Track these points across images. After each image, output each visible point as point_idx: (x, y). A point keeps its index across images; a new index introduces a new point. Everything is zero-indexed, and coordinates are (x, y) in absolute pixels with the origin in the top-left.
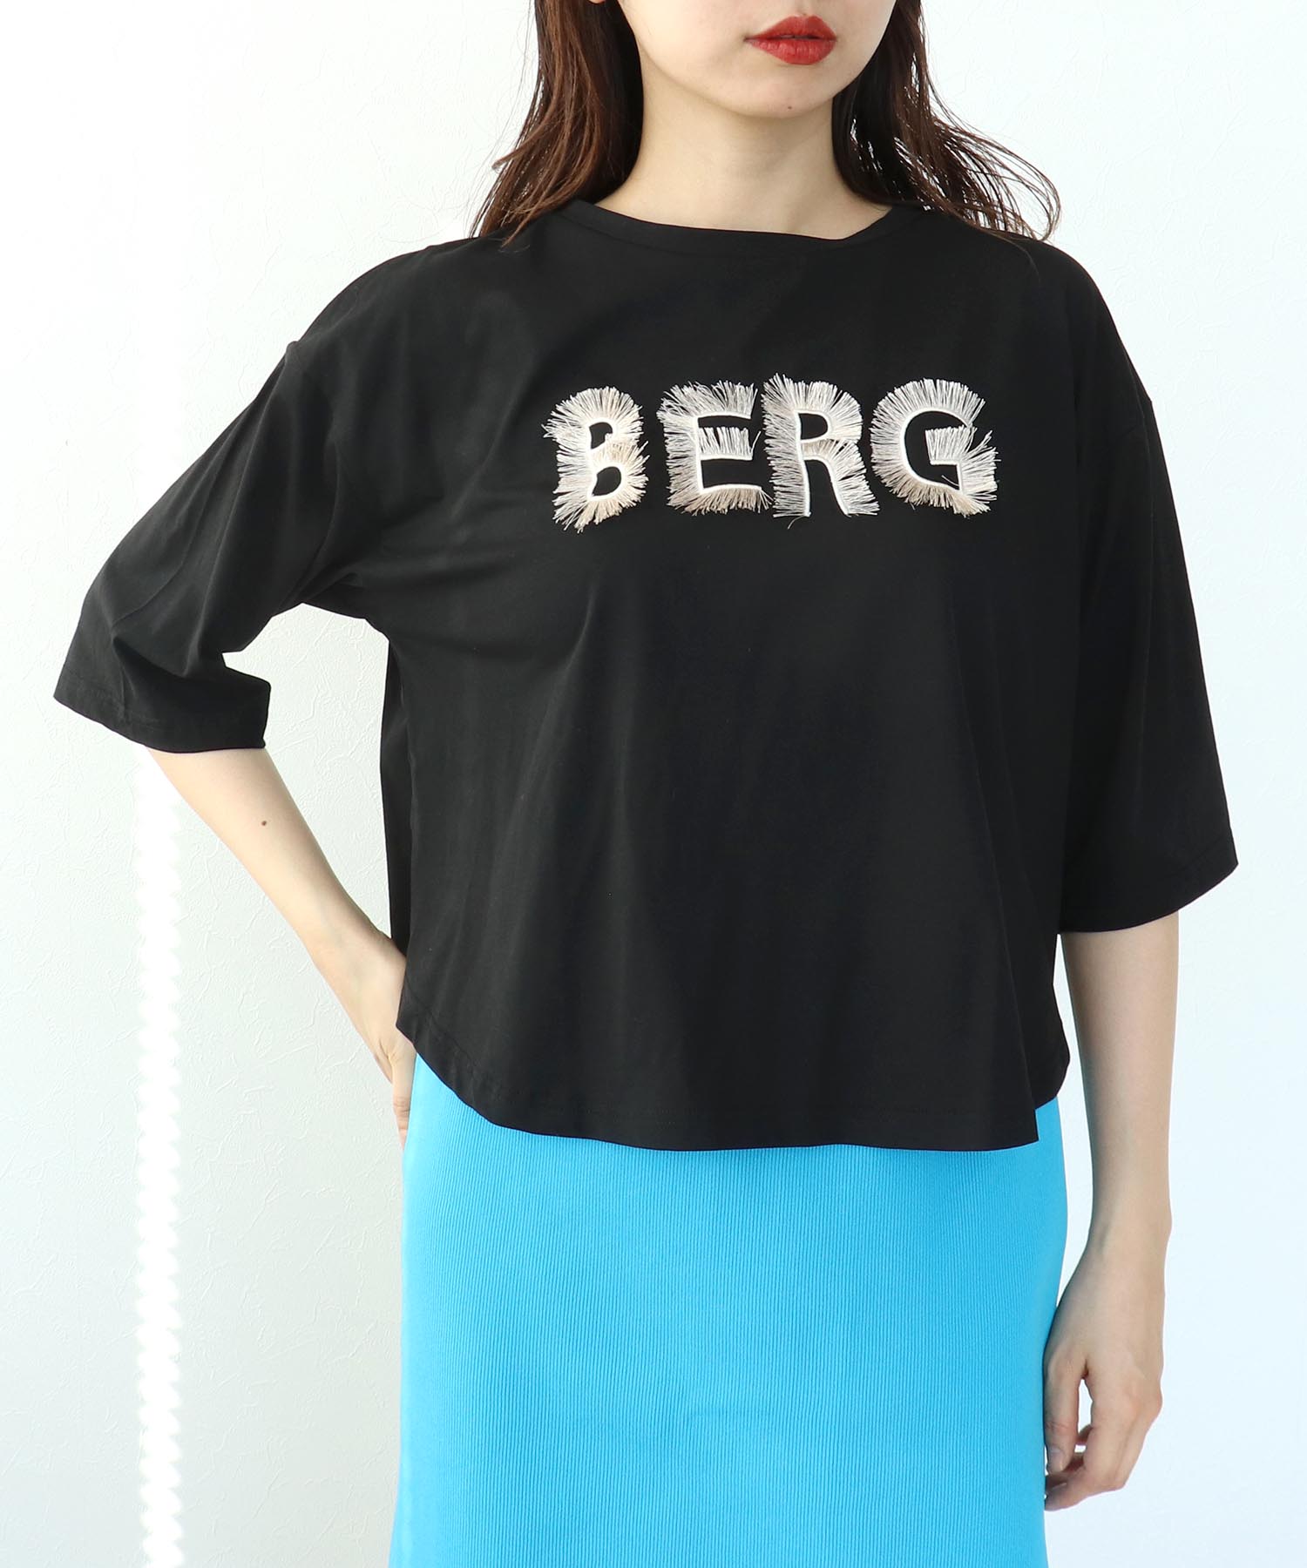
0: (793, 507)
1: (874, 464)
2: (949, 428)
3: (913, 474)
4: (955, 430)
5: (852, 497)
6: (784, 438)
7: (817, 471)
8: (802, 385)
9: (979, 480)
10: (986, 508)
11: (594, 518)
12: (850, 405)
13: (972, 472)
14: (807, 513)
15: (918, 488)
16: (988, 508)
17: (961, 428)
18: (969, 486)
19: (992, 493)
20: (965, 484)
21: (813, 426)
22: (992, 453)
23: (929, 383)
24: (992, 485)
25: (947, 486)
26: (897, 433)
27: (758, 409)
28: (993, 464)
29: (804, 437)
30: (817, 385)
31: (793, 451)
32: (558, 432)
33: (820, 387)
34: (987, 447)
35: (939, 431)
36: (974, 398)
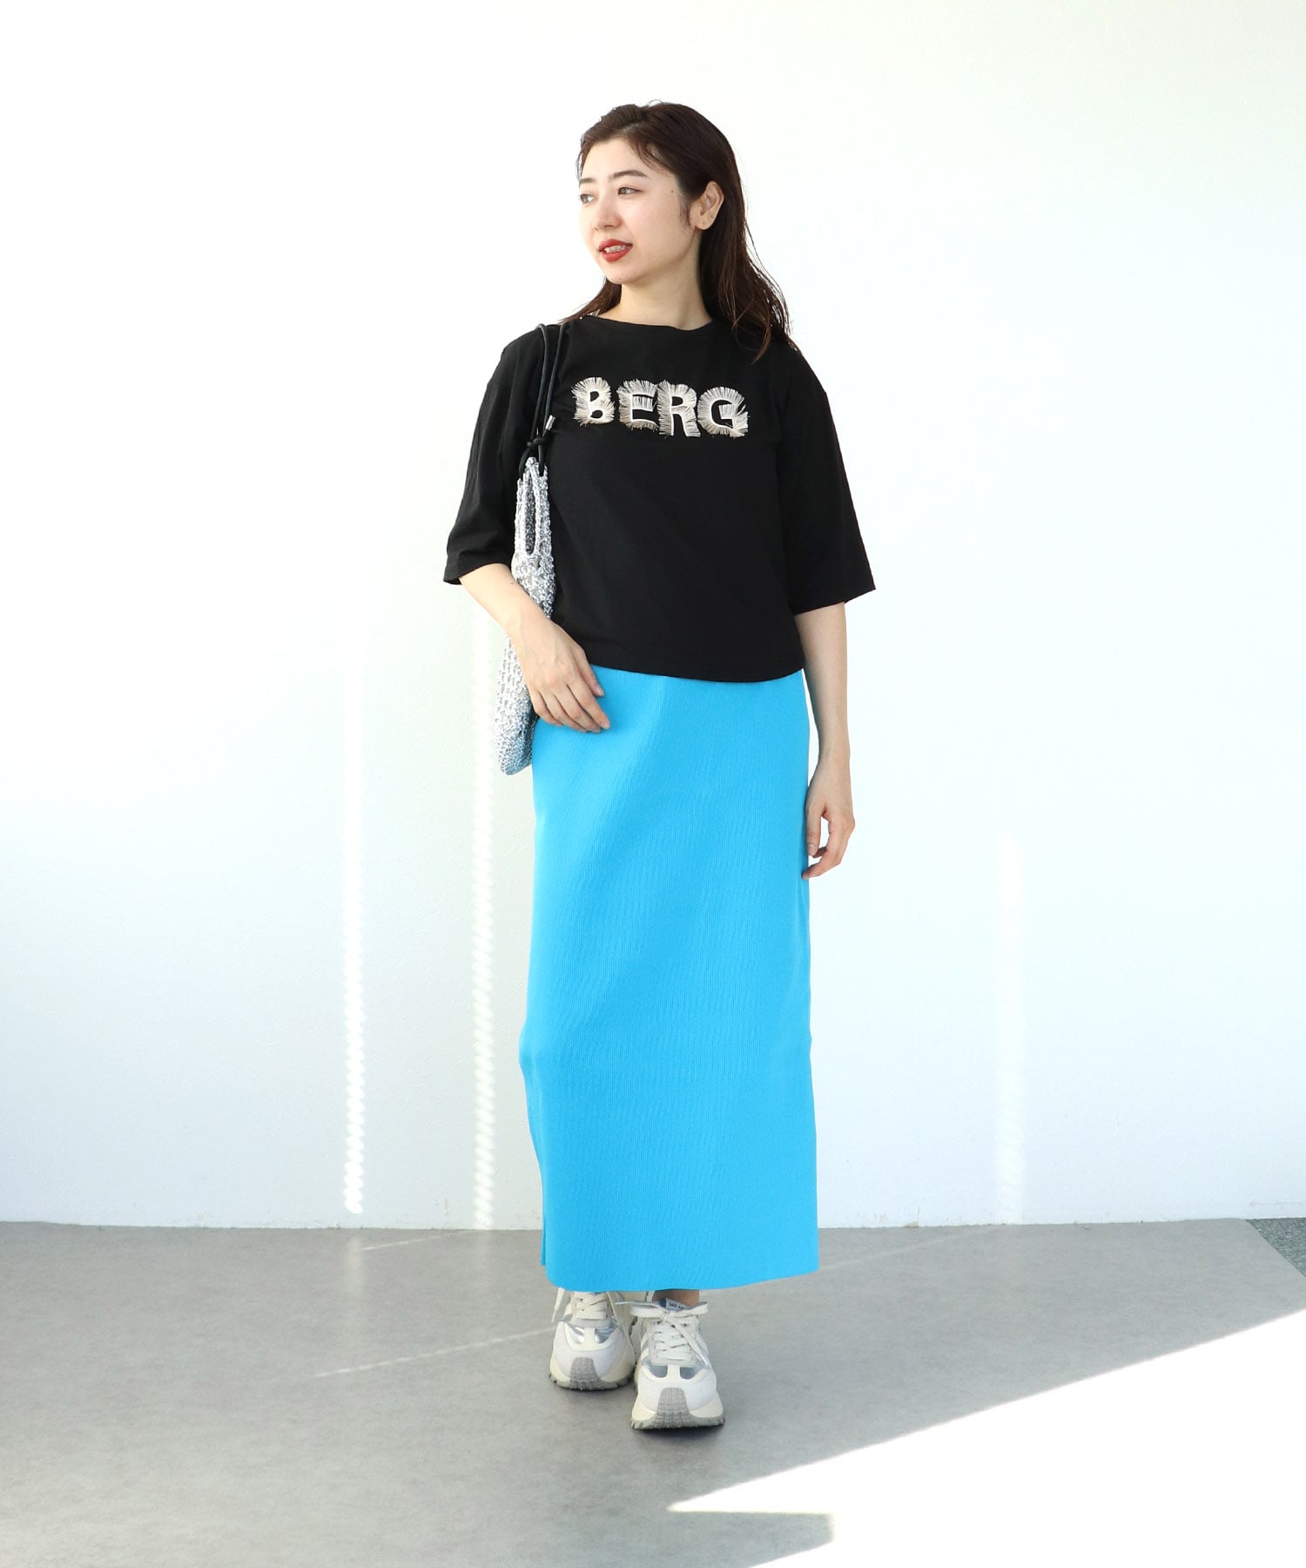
0: (667, 431)
1: (699, 418)
2: (729, 405)
3: (714, 423)
5: (690, 430)
6: (664, 405)
7: (677, 418)
8: (674, 386)
9: (741, 424)
12: (692, 393)
13: (738, 421)
14: (672, 434)
15: (715, 428)
16: (744, 434)
17: (732, 405)
18: (737, 427)
19: (745, 429)
20: (735, 426)
21: (677, 401)
22: (746, 414)
23: (722, 388)
24: (746, 426)
25: (727, 427)
26: (709, 406)
27: (656, 394)
28: (746, 418)
29: (673, 405)
30: (680, 386)
31: (668, 410)
32: (578, 394)
33: (681, 386)
34: (744, 412)
35: (724, 406)
36: (740, 397)
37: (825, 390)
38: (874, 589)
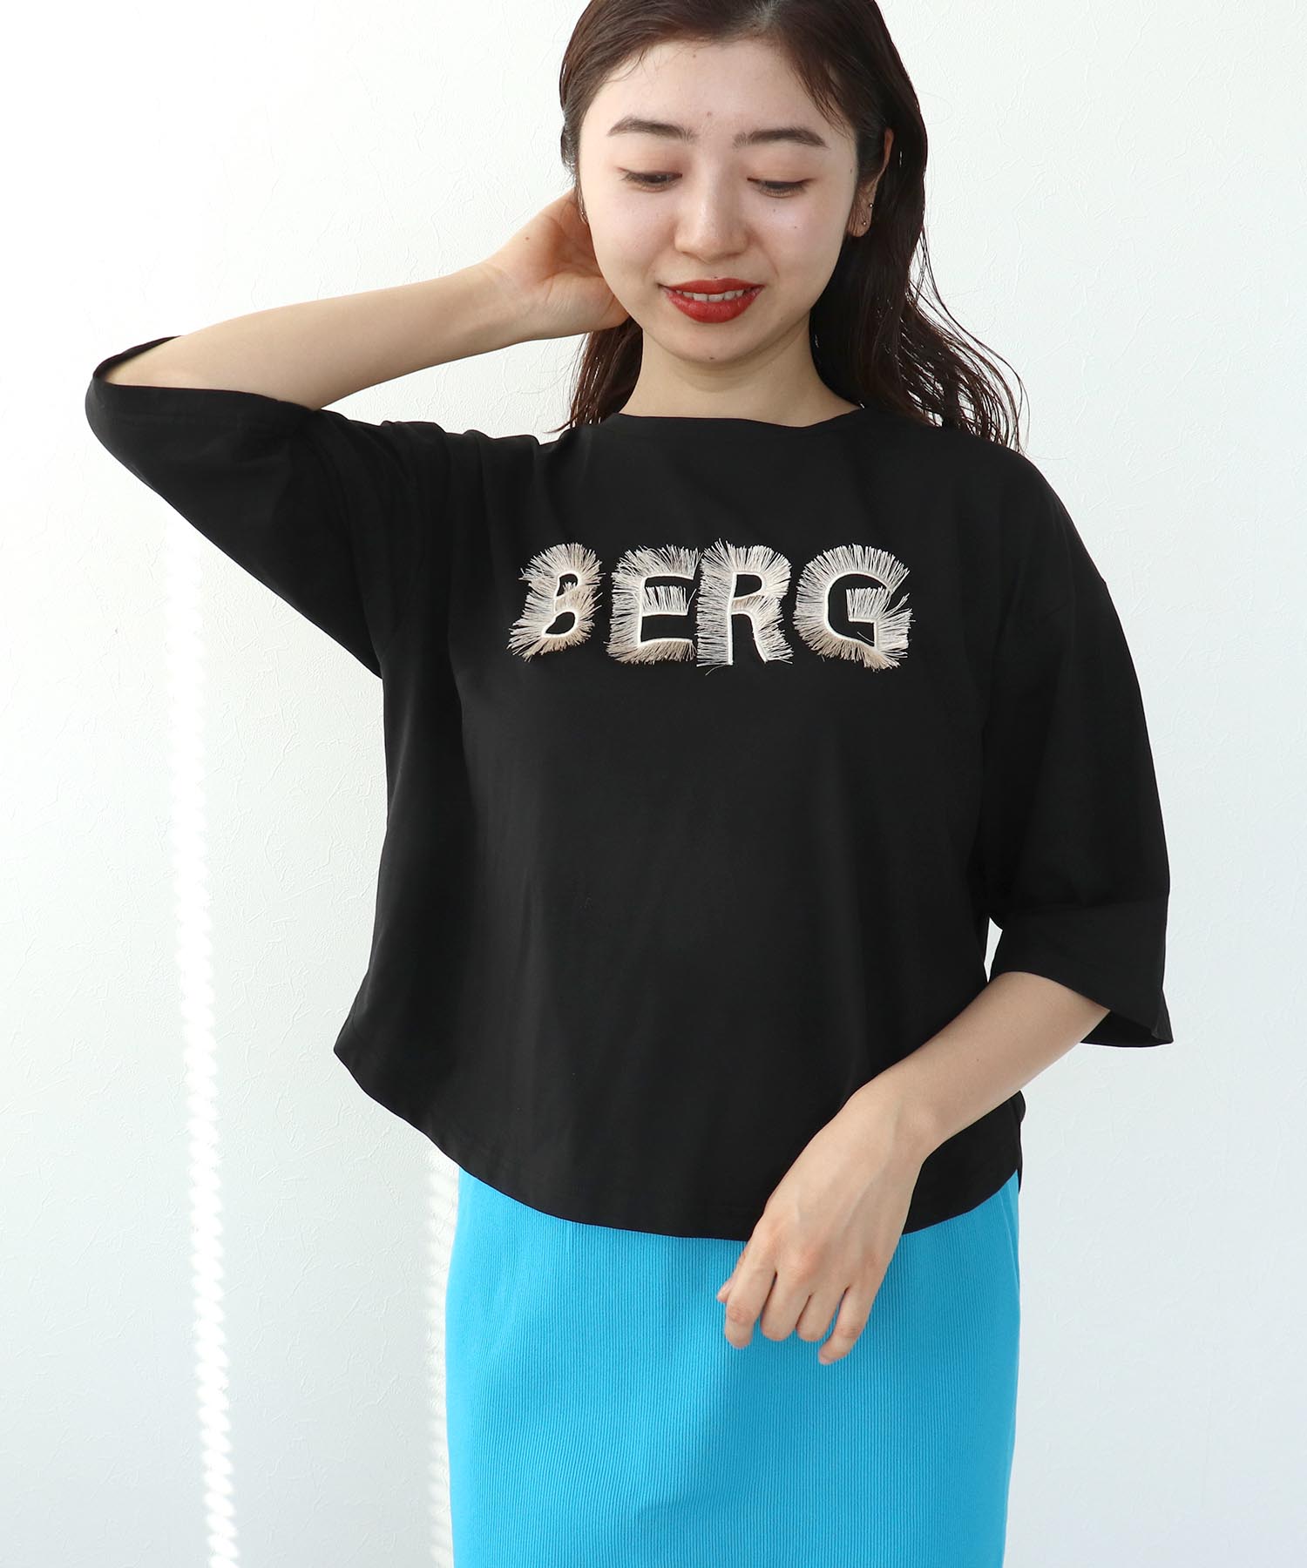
0: (716, 657)
1: (795, 620)
2: (869, 589)
3: (830, 629)
4: (875, 590)
5: (769, 646)
6: (715, 596)
7: (742, 625)
8: (742, 550)
9: (893, 638)
10: (896, 664)
11: (541, 649)
12: (783, 566)
13: (888, 630)
14: (730, 662)
15: (832, 641)
16: (898, 663)
17: (880, 589)
18: (884, 643)
19: (903, 651)
20: (880, 641)
21: (748, 585)
22: (908, 614)
23: (858, 549)
24: (903, 643)
25: (860, 642)
26: (821, 592)
27: (699, 573)
28: (908, 624)
29: (735, 596)
30: (756, 549)
31: (722, 606)
32: (534, 578)
33: (758, 550)
34: (903, 608)
35: (859, 592)
36: (899, 566)
37: (1104, 573)
38: (1166, 1038)
